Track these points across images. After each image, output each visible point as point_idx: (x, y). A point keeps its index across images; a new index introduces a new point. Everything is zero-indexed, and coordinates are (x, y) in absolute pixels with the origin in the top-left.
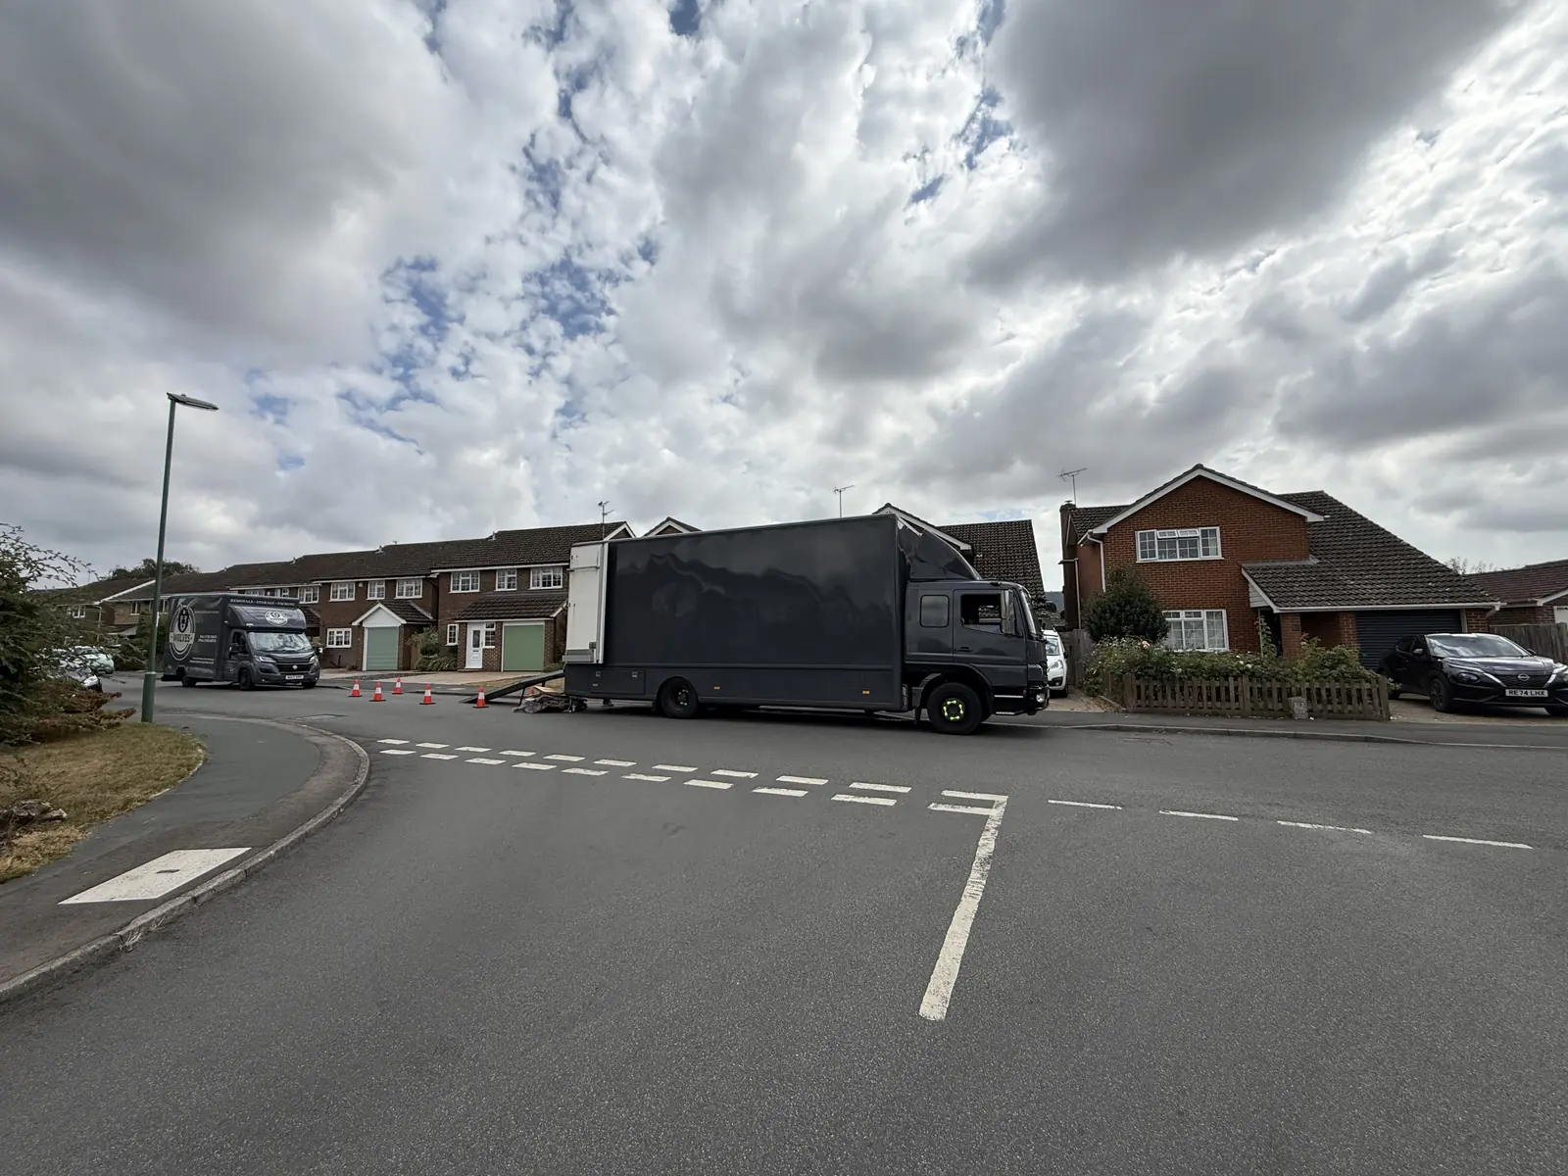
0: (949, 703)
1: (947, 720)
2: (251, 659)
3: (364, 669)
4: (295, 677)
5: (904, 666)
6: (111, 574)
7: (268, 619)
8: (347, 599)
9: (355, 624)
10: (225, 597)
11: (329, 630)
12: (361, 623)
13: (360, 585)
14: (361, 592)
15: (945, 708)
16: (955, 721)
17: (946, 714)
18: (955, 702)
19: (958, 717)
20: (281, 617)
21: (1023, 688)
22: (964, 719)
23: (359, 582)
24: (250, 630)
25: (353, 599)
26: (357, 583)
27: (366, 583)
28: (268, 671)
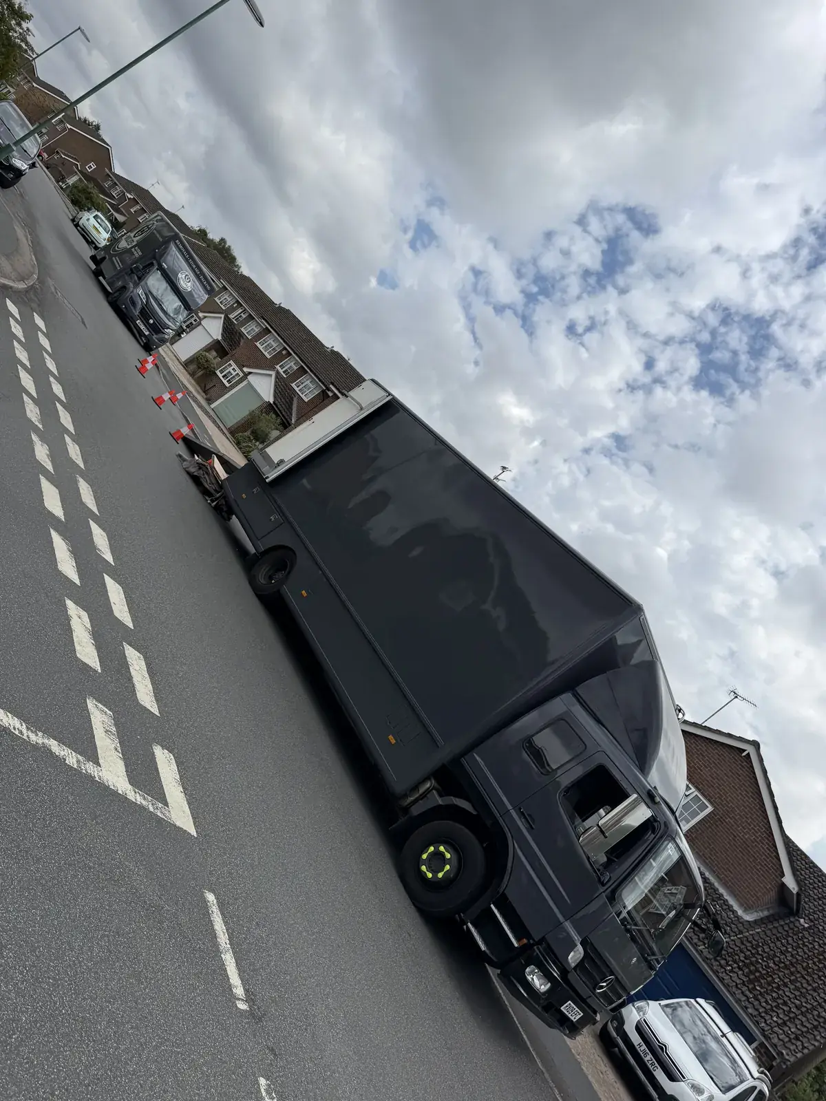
0: (442, 848)
1: (418, 862)
2: (136, 285)
3: (213, 406)
4: (142, 327)
5: (456, 761)
6: (198, 229)
7: (180, 275)
8: (266, 353)
9: (245, 370)
10: (177, 235)
11: (231, 362)
12: (250, 373)
13: (284, 352)
14: (278, 358)
15: (432, 849)
16: (422, 876)
17: (425, 856)
18: (448, 856)
19: (430, 875)
20: (189, 284)
21: (529, 936)
22: (434, 885)
23: (286, 349)
24: (161, 268)
25: (269, 357)
26: (285, 349)
27: (289, 354)
28: (134, 303)
